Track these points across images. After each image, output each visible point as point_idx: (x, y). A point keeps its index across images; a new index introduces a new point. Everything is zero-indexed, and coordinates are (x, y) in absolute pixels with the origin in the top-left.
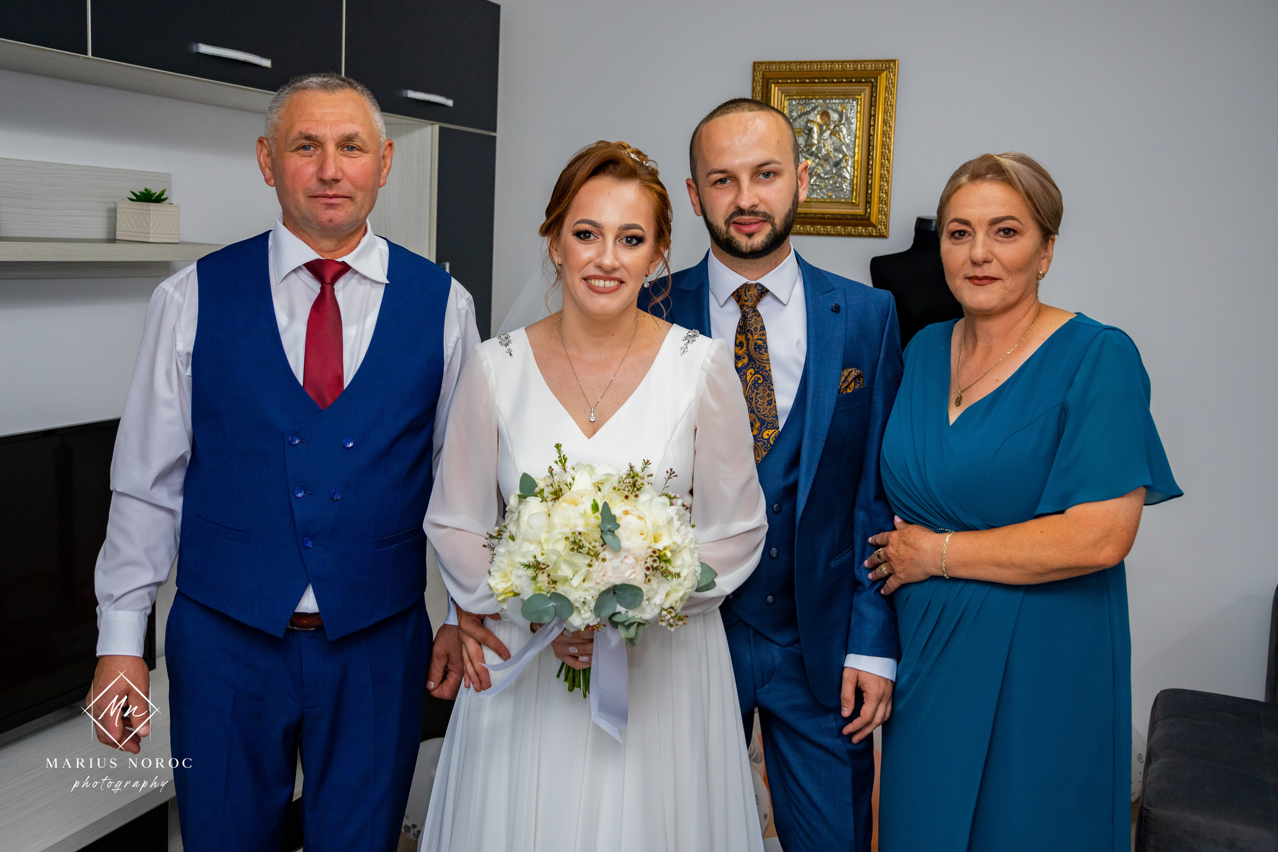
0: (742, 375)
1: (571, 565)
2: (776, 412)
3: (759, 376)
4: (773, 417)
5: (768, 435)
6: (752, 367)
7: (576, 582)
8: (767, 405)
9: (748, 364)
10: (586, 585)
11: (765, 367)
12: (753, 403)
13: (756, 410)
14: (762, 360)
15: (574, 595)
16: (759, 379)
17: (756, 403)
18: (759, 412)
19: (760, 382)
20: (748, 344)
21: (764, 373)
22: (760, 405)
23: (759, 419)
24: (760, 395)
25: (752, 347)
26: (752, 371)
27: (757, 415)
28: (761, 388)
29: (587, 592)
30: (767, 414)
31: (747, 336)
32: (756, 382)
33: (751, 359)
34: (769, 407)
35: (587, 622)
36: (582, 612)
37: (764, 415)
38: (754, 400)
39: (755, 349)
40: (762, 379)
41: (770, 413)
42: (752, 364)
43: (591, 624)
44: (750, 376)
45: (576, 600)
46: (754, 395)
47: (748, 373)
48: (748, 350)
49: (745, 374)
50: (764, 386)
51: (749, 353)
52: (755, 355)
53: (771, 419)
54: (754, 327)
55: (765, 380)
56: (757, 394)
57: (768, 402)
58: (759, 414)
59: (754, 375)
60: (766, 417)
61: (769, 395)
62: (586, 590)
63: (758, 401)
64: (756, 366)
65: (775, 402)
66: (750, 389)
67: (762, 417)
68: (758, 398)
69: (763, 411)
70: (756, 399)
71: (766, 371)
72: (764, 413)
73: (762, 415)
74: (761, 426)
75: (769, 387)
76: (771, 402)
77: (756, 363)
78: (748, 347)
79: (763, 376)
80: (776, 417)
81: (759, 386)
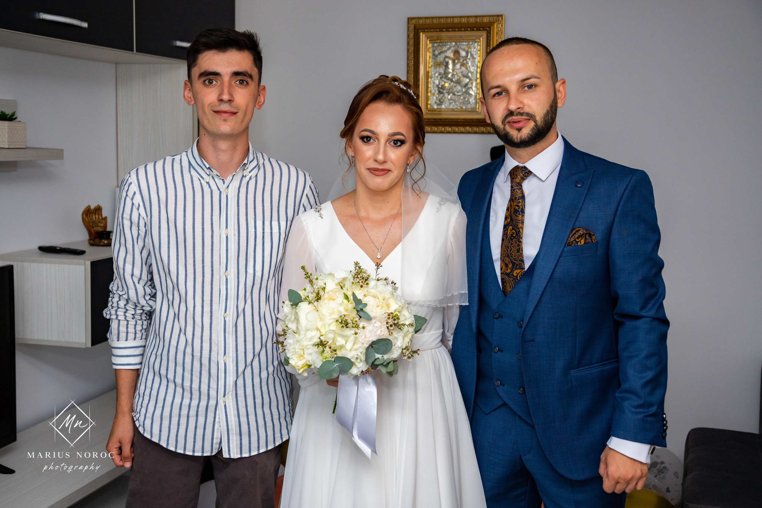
0: (506, 230)
1: (343, 336)
2: (523, 257)
3: (514, 231)
4: (520, 261)
5: (516, 273)
6: (511, 225)
7: (349, 346)
8: (517, 252)
9: (510, 223)
10: (356, 346)
11: (518, 225)
12: (509, 250)
13: (510, 255)
14: (517, 220)
15: (350, 355)
16: (514, 233)
17: (510, 250)
18: (512, 256)
19: (514, 235)
20: (511, 209)
21: (517, 230)
22: (512, 252)
23: (512, 262)
24: (513, 245)
25: (513, 211)
26: (511, 227)
27: (510, 259)
28: (514, 240)
29: (358, 351)
30: (516, 258)
31: (511, 203)
32: (512, 235)
33: (511, 220)
34: (517, 254)
35: (361, 370)
36: (357, 364)
37: (514, 259)
38: (510, 248)
39: (514, 212)
40: (515, 234)
41: (518, 258)
42: (512, 223)
43: (364, 370)
44: (510, 231)
45: (353, 357)
46: (510, 244)
47: (509, 229)
48: (510, 213)
49: (507, 229)
50: (516, 239)
51: (511, 215)
52: (514, 217)
53: (518, 262)
54: (514, 197)
55: (517, 235)
56: (512, 244)
57: (517, 250)
58: (511, 258)
59: (512, 230)
60: (515, 260)
61: (518, 245)
62: (356, 350)
63: (512, 249)
64: (513, 224)
65: (522, 251)
66: (508, 240)
67: (513, 260)
68: (512, 247)
69: (514, 257)
70: (511, 248)
71: (518, 228)
72: (514, 258)
73: (513, 259)
74: (512, 267)
75: (519, 239)
76: (520, 250)
77: (513, 222)
78: (511, 211)
79: (516, 231)
80: (522, 261)
81: (513, 239)
